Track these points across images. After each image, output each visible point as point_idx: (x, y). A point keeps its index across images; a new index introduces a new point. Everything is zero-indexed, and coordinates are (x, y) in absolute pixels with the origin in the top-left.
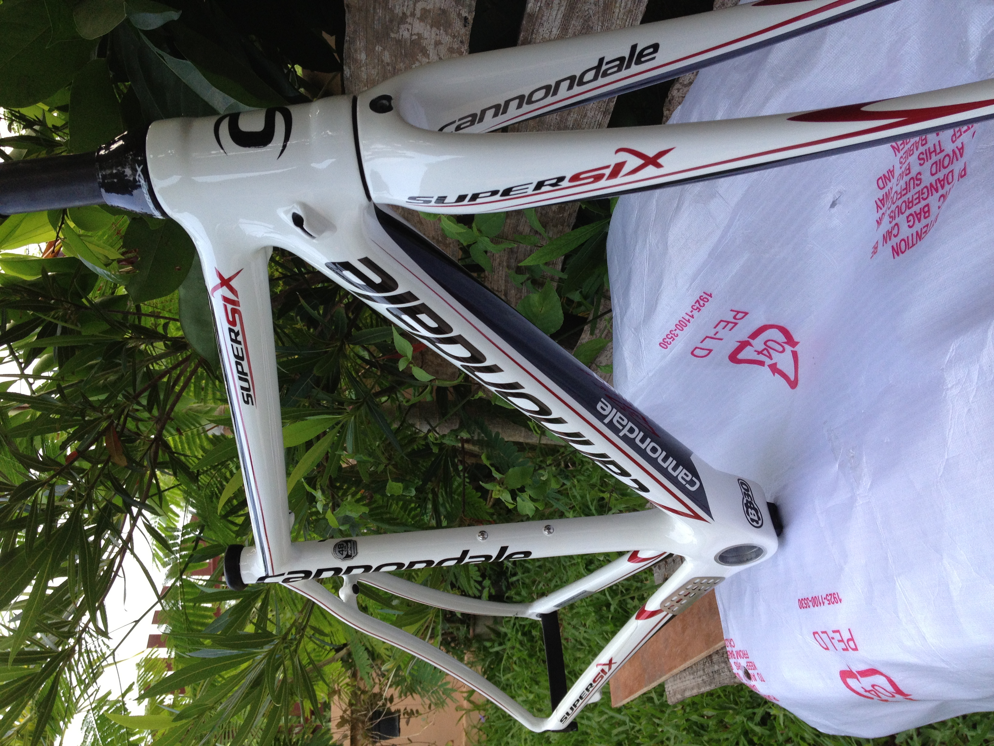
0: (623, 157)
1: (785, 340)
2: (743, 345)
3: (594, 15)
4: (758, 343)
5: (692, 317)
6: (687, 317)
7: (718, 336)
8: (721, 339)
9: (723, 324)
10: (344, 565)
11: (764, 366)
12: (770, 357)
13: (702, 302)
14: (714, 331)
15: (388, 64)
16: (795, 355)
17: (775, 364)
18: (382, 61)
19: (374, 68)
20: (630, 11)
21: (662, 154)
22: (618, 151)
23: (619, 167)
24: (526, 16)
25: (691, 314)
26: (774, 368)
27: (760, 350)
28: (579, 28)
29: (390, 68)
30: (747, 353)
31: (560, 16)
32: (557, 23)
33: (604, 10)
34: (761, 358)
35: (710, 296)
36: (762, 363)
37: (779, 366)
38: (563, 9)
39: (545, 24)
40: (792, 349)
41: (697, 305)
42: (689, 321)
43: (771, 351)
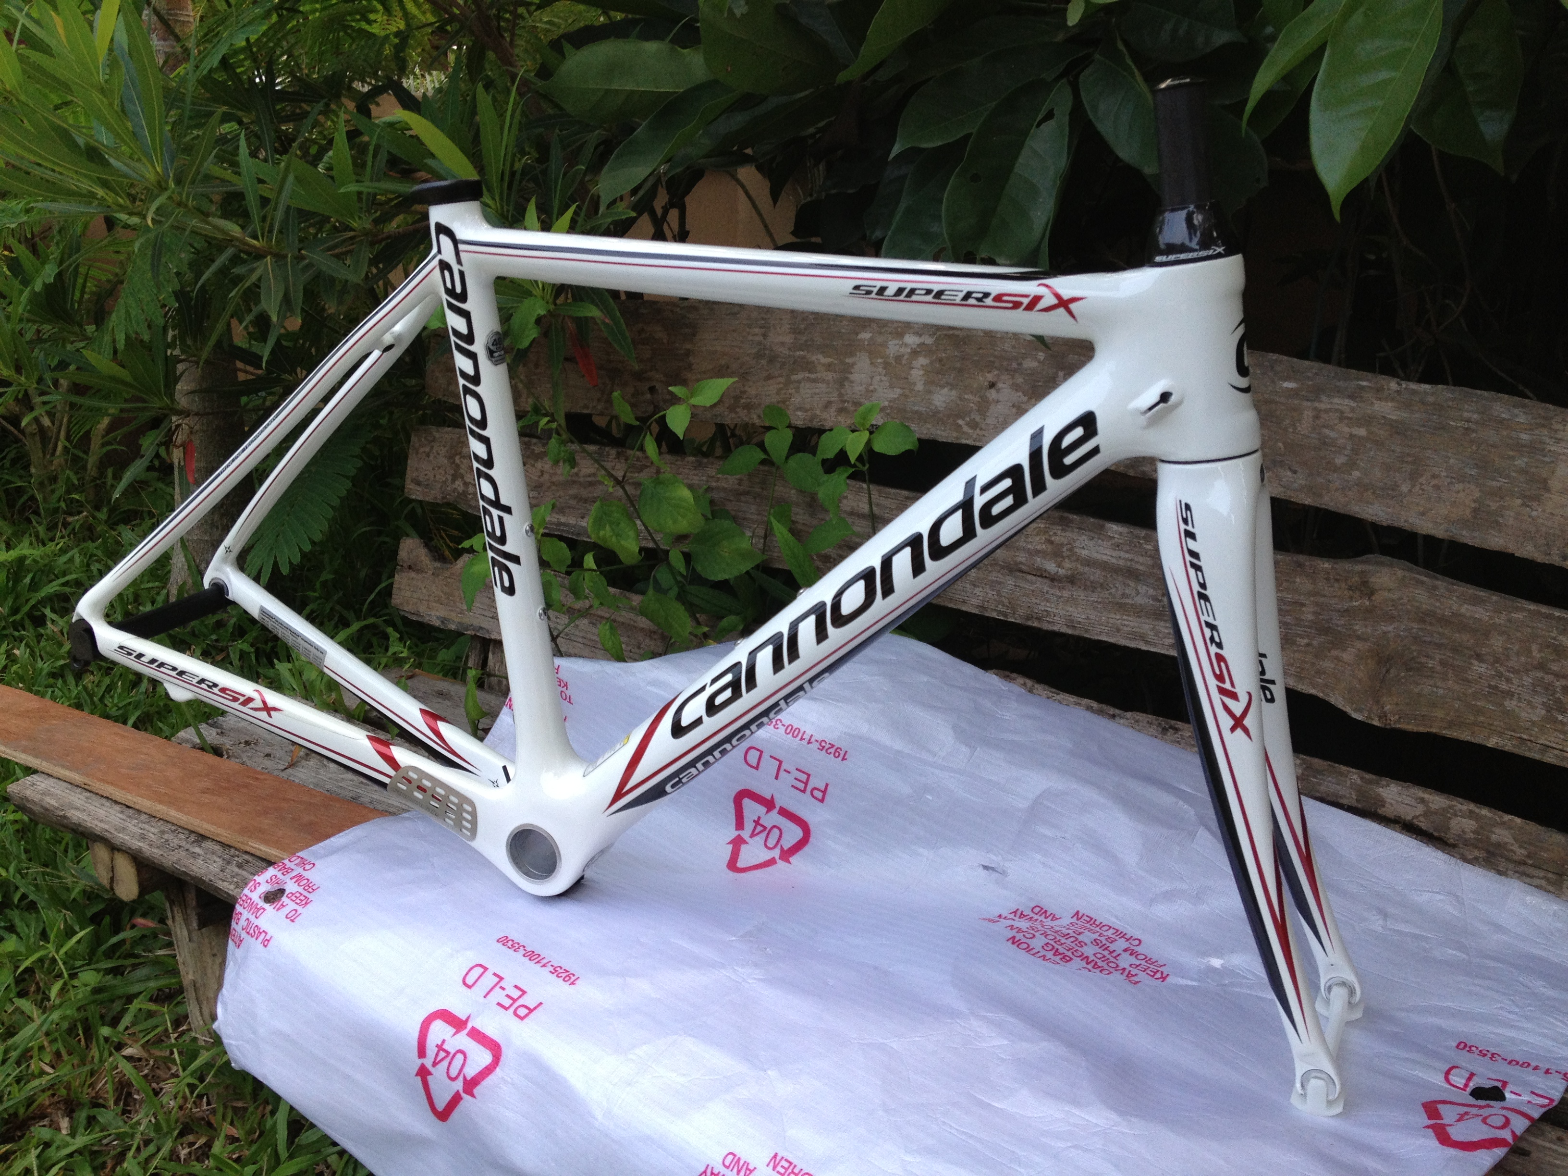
0: (1244, 699)
1: (786, 848)
2: (769, 804)
3: (1110, 594)
4: (774, 818)
5: (809, 742)
6: (807, 737)
7: (782, 774)
8: (777, 778)
9: (804, 777)
10: (479, 347)
11: (737, 829)
12: (753, 835)
13: (832, 750)
14: (792, 769)
15: (1020, 364)
16: (771, 862)
17: (745, 842)
18: (1023, 359)
19: (1014, 347)
20: (1118, 630)
21: (1246, 731)
22: (1250, 694)
23: (1234, 696)
24: (1101, 522)
25: (813, 740)
26: (737, 843)
27: (761, 822)
28: (1092, 578)
29: (1014, 365)
30: (752, 809)
31: (1105, 558)
32: (1095, 555)
33: (1117, 603)
34: (749, 826)
35: (844, 759)
36: (740, 825)
37: (743, 847)
38: (1114, 561)
39: (1093, 542)
40: (777, 857)
41: (828, 746)
42: (802, 739)
43: (764, 834)
